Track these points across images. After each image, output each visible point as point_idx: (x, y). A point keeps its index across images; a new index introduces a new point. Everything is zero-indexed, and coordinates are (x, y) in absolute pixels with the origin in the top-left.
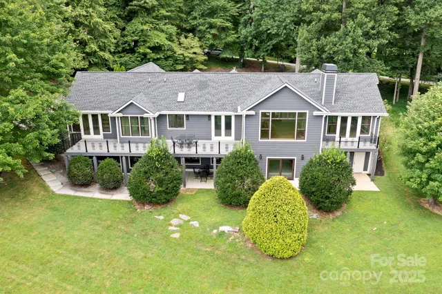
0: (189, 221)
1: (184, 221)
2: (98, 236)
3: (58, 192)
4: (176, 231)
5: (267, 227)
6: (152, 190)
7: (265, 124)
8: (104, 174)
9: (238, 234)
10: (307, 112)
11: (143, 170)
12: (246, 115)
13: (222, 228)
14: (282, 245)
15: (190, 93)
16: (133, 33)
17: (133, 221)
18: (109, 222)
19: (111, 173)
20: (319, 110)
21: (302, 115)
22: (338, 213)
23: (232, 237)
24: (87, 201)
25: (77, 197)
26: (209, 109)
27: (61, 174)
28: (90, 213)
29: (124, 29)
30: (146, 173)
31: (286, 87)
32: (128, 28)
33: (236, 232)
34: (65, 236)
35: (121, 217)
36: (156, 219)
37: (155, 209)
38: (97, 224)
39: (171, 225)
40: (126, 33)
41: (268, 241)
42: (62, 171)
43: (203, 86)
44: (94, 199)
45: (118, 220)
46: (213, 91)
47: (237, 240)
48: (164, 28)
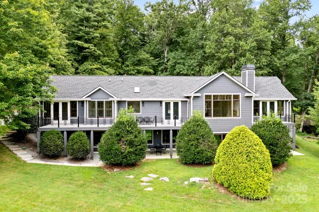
0: (158, 178)
1: (154, 178)
2: (73, 192)
3: (30, 162)
4: (149, 186)
5: (242, 166)
6: (123, 151)
7: (208, 104)
8: (74, 144)
9: (208, 183)
10: (240, 94)
11: (114, 133)
12: (194, 97)
13: (192, 180)
14: (257, 184)
15: (143, 88)
16: (84, 71)
17: (105, 180)
18: (82, 182)
19: (81, 143)
20: (249, 92)
21: (236, 97)
22: (284, 169)
23: (204, 186)
24: (58, 168)
25: (47, 165)
26: (161, 97)
27: (31, 150)
28: (62, 176)
29: (77, 69)
30: (118, 135)
31: (223, 74)
32: (81, 68)
33: (206, 181)
34: (40, 192)
35: (93, 177)
36: (127, 179)
37: (123, 171)
38: (70, 183)
39: (142, 182)
40: (79, 71)
41: (244, 181)
42: (31, 148)
43: (152, 84)
44: (64, 166)
45: (90, 180)
46: (161, 87)
47: (209, 188)
48: (107, 70)
